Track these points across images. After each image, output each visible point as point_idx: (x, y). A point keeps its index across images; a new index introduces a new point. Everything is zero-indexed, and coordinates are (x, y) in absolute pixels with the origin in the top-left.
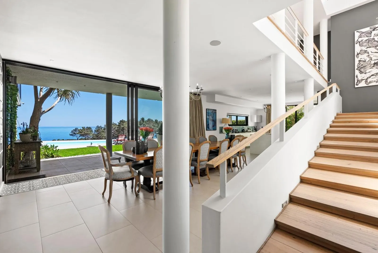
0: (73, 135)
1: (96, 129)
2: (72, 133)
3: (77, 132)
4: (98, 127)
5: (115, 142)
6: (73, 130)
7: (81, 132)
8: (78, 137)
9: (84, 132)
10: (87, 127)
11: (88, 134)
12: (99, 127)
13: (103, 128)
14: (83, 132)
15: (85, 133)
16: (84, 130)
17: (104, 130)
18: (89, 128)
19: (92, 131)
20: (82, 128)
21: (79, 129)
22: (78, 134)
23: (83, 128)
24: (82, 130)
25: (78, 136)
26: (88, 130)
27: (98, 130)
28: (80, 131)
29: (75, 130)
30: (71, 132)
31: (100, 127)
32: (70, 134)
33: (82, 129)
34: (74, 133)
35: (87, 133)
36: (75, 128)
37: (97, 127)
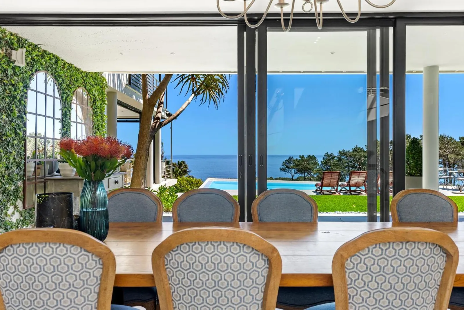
0: (286, 169)
1: (323, 159)
2: (283, 167)
3: (292, 165)
4: (327, 155)
5: (344, 188)
6: (285, 161)
7: (298, 166)
8: (293, 174)
9: (303, 165)
10: (309, 156)
11: (310, 169)
12: (329, 156)
13: (336, 158)
14: (300, 164)
15: (304, 168)
16: (303, 161)
17: (337, 162)
18: (312, 158)
19: (316, 163)
20: (300, 157)
21: (295, 159)
22: (292, 168)
23: (302, 157)
24: (299, 161)
25: (293, 172)
26: (309, 162)
27: (326, 161)
28: (296, 162)
29: (288, 161)
30: (282, 165)
31: (331, 155)
32: (280, 168)
33: (300, 159)
34: (288, 167)
35: (308, 166)
36: (289, 158)
37: (325, 155)
